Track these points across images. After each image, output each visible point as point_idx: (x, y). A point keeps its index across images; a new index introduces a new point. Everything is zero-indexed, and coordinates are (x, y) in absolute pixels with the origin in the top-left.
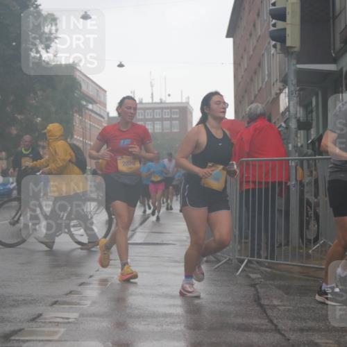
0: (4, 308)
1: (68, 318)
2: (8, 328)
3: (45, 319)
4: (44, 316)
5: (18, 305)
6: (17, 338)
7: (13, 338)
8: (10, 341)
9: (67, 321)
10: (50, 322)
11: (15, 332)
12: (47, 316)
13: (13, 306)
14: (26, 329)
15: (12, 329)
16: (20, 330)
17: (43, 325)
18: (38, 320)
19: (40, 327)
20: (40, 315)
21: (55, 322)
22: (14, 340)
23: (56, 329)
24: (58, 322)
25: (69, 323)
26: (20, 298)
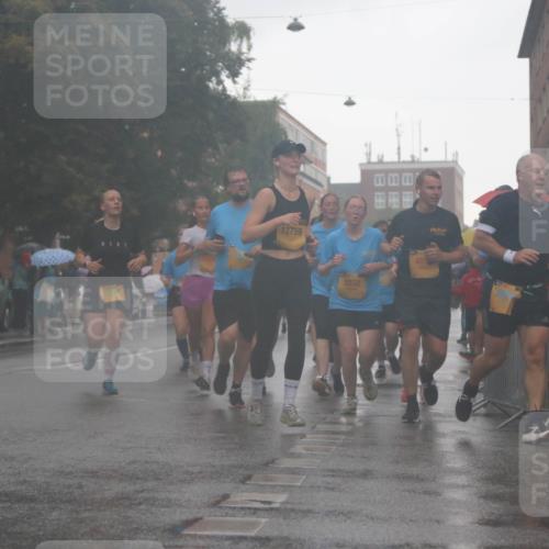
0: (171, 483)
1: (270, 503)
2: (179, 516)
3: (236, 502)
4: (232, 498)
5: (193, 480)
6: (192, 533)
7: (186, 532)
8: (182, 536)
9: (267, 506)
10: (242, 508)
11: (189, 523)
12: (238, 499)
13: (183, 481)
14: (206, 518)
15: (184, 517)
16: (196, 520)
17: (230, 512)
18: (223, 504)
19: (227, 515)
20: (226, 497)
21: (249, 508)
22: (189, 535)
23: (253, 519)
24: (256, 509)
25: (272, 509)
26: (196, 469)
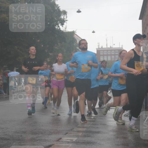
0: (46, 135)
1: (72, 140)
3: (63, 140)
5: (51, 134)
9: (72, 141)
10: (65, 142)
11: (50, 146)
13: (49, 134)
14: (55, 144)
15: (49, 144)
17: (62, 143)
18: (60, 141)
19: (61, 143)
20: (61, 138)
21: (67, 142)
23: (68, 145)
24: (69, 142)
25: (73, 142)
26: (52, 131)
